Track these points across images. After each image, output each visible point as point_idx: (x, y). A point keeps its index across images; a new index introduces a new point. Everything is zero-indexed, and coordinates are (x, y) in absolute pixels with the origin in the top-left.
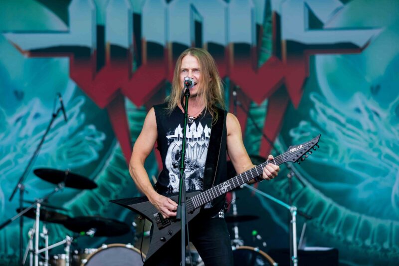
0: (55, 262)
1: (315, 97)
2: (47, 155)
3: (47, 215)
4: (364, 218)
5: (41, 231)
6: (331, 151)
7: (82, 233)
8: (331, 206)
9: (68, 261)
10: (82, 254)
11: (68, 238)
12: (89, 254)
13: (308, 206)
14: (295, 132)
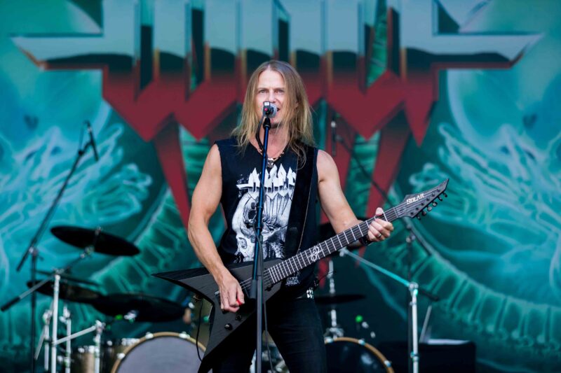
0: (80, 357)
1: (446, 129)
2: (69, 205)
3: (70, 292)
4: (511, 300)
5: (60, 314)
6: (467, 206)
7: (119, 317)
8: (465, 282)
9: (98, 355)
10: (117, 346)
11: (99, 324)
12: (127, 345)
13: (434, 281)
14: (417, 178)
